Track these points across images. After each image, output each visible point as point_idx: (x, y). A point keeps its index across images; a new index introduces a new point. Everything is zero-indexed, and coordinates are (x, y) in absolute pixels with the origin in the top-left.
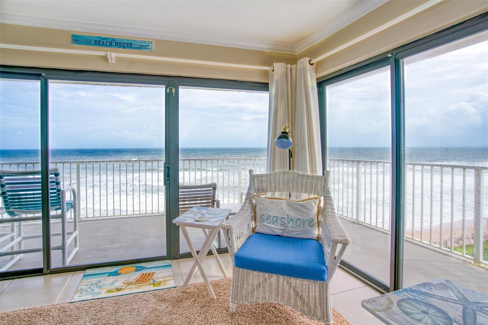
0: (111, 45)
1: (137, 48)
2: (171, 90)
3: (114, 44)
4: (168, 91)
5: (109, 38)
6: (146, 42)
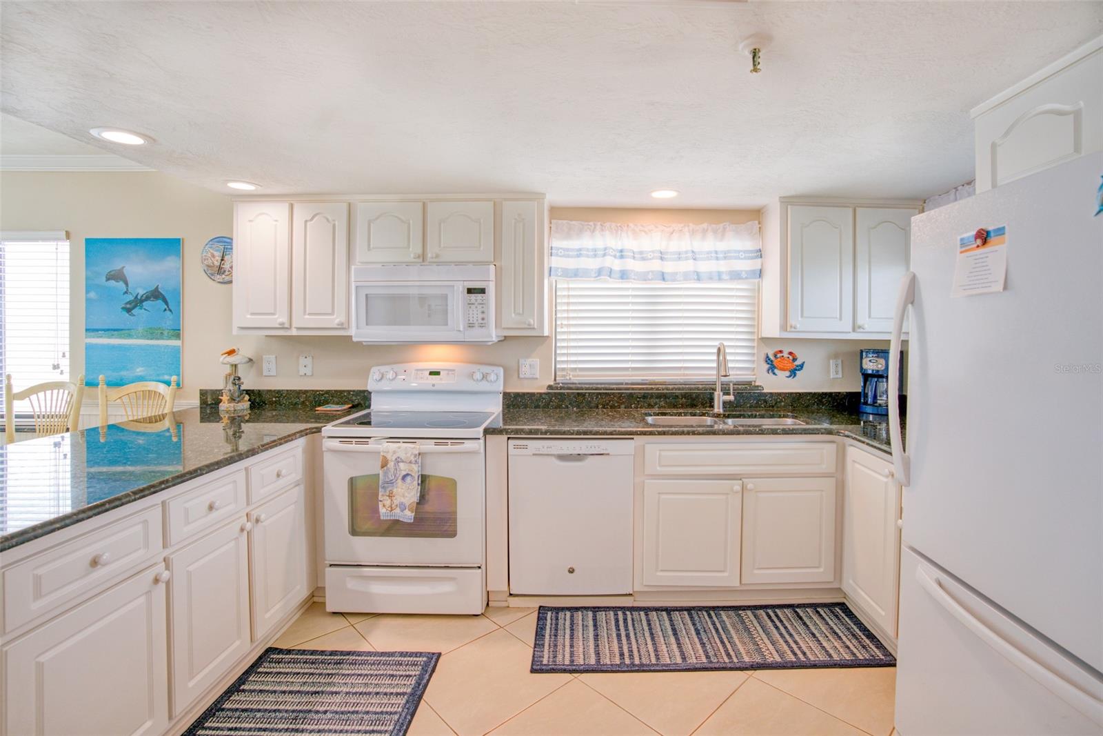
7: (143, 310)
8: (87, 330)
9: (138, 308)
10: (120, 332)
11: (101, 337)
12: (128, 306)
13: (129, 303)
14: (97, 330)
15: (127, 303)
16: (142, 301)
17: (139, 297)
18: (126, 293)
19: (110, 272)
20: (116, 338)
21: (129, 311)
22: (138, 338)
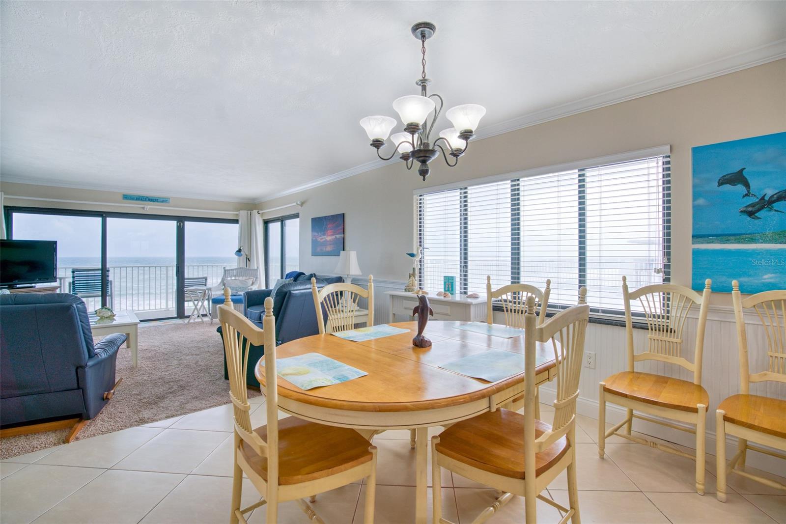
0: (146, 200)
1: (161, 202)
2: (180, 224)
3: (147, 200)
4: (178, 225)
5: (144, 197)
6: (166, 198)
7: (774, 212)
8: (693, 236)
9: (765, 210)
10: (738, 237)
11: (712, 242)
12: (750, 209)
13: (753, 205)
14: (708, 236)
15: (746, 207)
16: (771, 202)
17: (767, 198)
18: (746, 195)
19: (725, 176)
20: (731, 243)
21: (751, 214)
22: (765, 242)
